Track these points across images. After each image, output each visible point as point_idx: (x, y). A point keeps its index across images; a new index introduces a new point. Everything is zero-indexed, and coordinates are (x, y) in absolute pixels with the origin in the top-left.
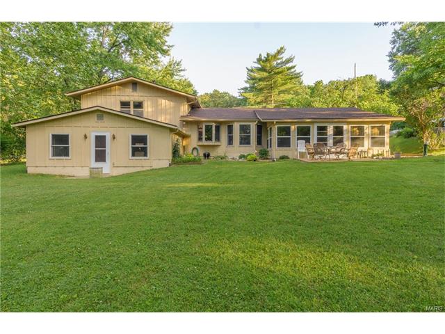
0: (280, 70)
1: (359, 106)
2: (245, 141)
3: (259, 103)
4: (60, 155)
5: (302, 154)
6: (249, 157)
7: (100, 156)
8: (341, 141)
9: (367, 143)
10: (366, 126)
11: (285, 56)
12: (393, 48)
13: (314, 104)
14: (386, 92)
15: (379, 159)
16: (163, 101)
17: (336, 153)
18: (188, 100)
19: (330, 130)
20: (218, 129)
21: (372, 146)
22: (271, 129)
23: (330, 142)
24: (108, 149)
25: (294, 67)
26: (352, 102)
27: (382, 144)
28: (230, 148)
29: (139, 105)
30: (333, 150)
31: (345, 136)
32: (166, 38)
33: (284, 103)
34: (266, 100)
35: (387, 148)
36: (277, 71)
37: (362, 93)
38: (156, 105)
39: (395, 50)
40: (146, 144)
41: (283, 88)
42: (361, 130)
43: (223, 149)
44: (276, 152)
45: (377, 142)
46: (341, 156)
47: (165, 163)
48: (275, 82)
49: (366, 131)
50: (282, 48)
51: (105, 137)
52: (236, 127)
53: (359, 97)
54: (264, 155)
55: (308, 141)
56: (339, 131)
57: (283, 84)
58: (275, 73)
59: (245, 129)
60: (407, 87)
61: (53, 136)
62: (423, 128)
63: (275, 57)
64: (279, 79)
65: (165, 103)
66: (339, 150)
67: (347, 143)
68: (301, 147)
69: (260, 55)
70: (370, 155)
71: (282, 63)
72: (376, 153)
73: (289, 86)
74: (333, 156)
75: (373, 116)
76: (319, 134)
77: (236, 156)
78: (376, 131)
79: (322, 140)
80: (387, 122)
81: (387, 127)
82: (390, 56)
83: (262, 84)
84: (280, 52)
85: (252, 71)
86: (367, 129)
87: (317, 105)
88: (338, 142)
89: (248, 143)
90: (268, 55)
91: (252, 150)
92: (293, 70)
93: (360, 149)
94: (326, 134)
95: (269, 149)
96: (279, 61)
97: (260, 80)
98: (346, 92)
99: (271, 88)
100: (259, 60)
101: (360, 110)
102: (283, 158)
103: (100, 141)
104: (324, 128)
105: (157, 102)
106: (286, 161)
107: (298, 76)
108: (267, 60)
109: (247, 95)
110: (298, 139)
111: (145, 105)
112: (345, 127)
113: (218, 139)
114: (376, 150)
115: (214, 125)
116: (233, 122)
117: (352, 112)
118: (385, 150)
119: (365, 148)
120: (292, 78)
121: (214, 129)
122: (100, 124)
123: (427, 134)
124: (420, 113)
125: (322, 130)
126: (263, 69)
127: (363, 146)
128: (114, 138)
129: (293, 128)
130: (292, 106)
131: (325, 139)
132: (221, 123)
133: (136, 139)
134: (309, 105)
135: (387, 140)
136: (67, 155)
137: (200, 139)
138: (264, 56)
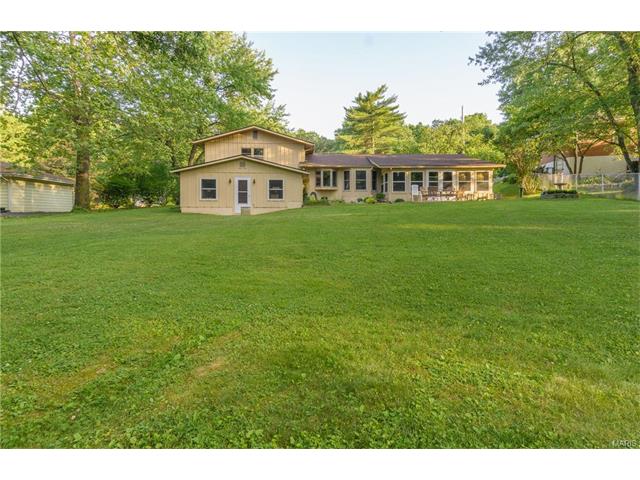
0: (382, 111)
1: (466, 152)
2: (361, 186)
3: (359, 147)
4: (209, 197)
5: (416, 197)
6: (368, 200)
7: (243, 198)
8: (450, 185)
9: (473, 187)
10: (472, 172)
11: (387, 96)
12: (503, 87)
13: (421, 150)
14: (490, 141)
15: (483, 201)
16: (283, 148)
17: (447, 195)
18: (306, 147)
19: (441, 176)
20: (335, 174)
21: (478, 190)
22: (386, 175)
23: (441, 186)
24: (249, 192)
25: (397, 107)
26: (459, 148)
27: (486, 188)
28: (347, 193)
29: (258, 152)
30: (444, 193)
31: (454, 181)
32: (270, 83)
33: (386, 146)
34: (366, 144)
35: (491, 191)
36: (378, 111)
37: (469, 138)
38: (276, 152)
39: (505, 89)
40: (281, 187)
41: (385, 130)
42: (468, 176)
43: (340, 193)
44: (392, 195)
45: (483, 187)
46: (451, 198)
47: (298, 204)
48: (376, 124)
49: (472, 176)
50: (383, 87)
51: (246, 181)
52: (353, 173)
53: (467, 143)
54: (380, 198)
55: (420, 185)
56: (448, 177)
57: (385, 126)
58: (377, 114)
59: (361, 175)
60: (507, 137)
61: (203, 180)
62: (522, 174)
63: (376, 96)
64: (381, 120)
65: (283, 149)
66: (449, 193)
67: (456, 187)
68: (415, 191)
69: (360, 94)
70: (476, 198)
71: (384, 103)
72: (480, 196)
73: (391, 128)
74: (444, 199)
75: (478, 163)
76: (430, 179)
77: (355, 199)
78: (481, 176)
79: (434, 185)
80: (490, 169)
81: (491, 173)
82: (500, 95)
83: (362, 126)
84: (381, 90)
85: (351, 111)
86: (473, 175)
87: (424, 151)
88: (447, 186)
89: (364, 188)
90: (368, 94)
91: (368, 193)
92: (395, 111)
93: (466, 193)
94: (437, 179)
95: (384, 193)
96: (381, 101)
97: (360, 121)
98: (454, 137)
99: (371, 130)
100: (359, 99)
101: (468, 157)
102: (398, 201)
103: (243, 185)
104: (436, 174)
105: (276, 149)
106: (401, 204)
107: (400, 117)
108: (367, 100)
109: (346, 137)
110: (413, 184)
111: (266, 151)
112: (454, 173)
113: (335, 184)
114: (481, 194)
115: (331, 170)
116: (349, 168)
117: (460, 159)
118: (489, 193)
119: (472, 192)
120: (394, 120)
121: (331, 174)
122: (243, 170)
123: (525, 179)
124: (519, 160)
125: (433, 175)
126: (362, 109)
127: (469, 189)
128: (254, 182)
129: (407, 173)
130: (398, 151)
131: (436, 184)
132: (338, 169)
133: (273, 184)
134: (416, 150)
135: (491, 184)
136: (214, 197)
137: (318, 184)
138: (364, 94)
